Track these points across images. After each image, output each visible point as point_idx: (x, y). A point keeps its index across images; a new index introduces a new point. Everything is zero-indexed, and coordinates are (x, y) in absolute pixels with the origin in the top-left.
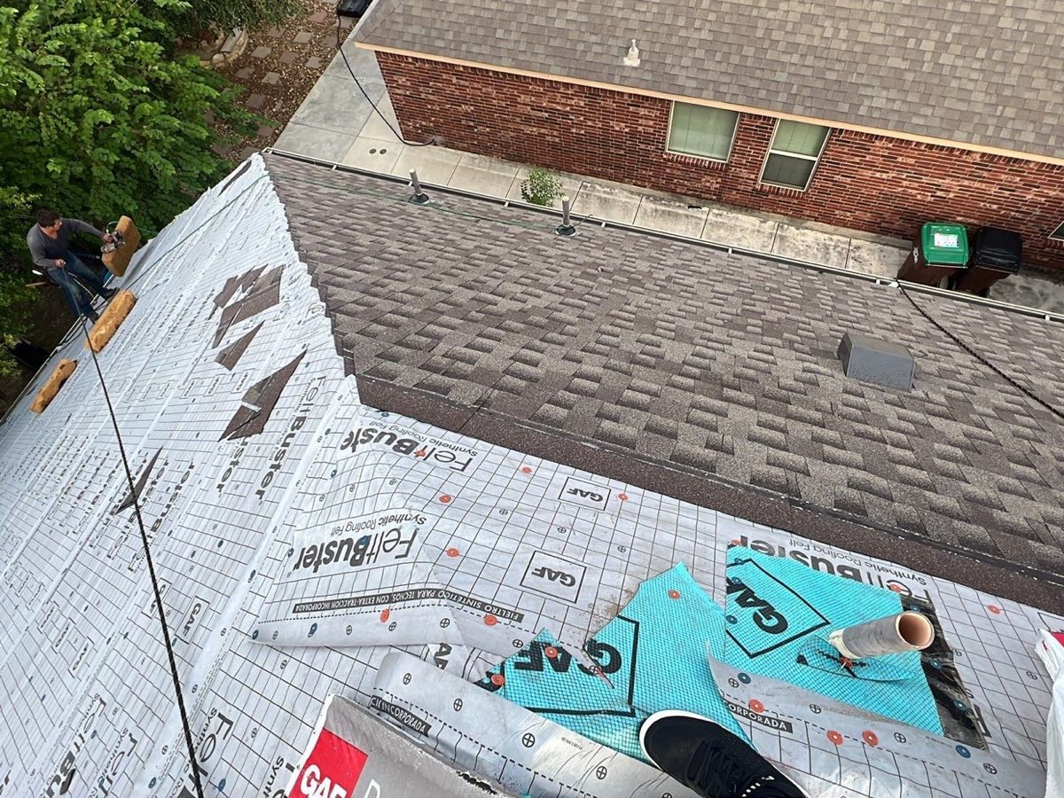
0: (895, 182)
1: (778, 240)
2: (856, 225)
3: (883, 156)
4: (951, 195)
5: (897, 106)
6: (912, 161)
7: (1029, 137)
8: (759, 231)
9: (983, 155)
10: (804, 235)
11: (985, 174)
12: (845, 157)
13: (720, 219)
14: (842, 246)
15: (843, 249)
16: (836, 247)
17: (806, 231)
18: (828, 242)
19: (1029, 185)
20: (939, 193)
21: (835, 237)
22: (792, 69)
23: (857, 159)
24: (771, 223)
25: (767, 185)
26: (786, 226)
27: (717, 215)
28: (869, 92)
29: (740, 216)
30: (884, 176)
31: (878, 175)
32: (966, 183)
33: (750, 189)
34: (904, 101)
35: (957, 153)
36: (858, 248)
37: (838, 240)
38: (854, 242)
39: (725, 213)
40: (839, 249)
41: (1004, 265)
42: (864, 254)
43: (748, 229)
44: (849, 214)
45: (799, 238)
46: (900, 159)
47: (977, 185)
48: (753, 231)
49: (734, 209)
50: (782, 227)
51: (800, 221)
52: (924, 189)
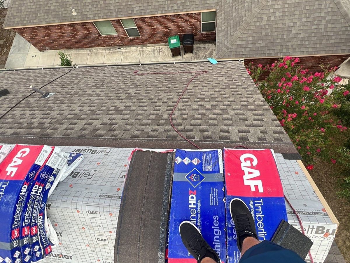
0: (157, 28)
1: (142, 52)
2: (158, 42)
3: (150, 22)
4: (172, 28)
5: (142, 8)
6: (157, 22)
7: (176, 8)
8: (136, 51)
9: (170, 15)
10: (148, 48)
11: (175, 20)
12: (142, 25)
13: (126, 50)
14: (158, 49)
15: (158, 50)
16: (156, 50)
17: (148, 47)
18: (154, 49)
19: (186, 20)
20: (169, 28)
21: (156, 47)
22: (114, 5)
23: (145, 25)
24: (139, 48)
25: (131, 38)
26: (143, 47)
27: (125, 49)
28: (134, 6)
29: (131, 48)
30: (154, 27)
31: (152, 28)
32: (173, 24)
33: (128, 40)
34: (144, 6)
35: (165, 17)
36: (162, 48)
37: (157, 48)
38: (161, 47)
39: (127, 48)
40: (157, 50)
41: (190, 43)
42: (163, 50)
43: (134, 51)
44: (155, 40)
45: (147, 50)
46: (154, 22)
47: (175, 24)
48: (135, 51)
49: (129, 46)
50: (142, 48)
51: (145, 45)
52: (165, 28)
